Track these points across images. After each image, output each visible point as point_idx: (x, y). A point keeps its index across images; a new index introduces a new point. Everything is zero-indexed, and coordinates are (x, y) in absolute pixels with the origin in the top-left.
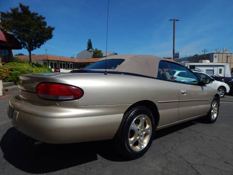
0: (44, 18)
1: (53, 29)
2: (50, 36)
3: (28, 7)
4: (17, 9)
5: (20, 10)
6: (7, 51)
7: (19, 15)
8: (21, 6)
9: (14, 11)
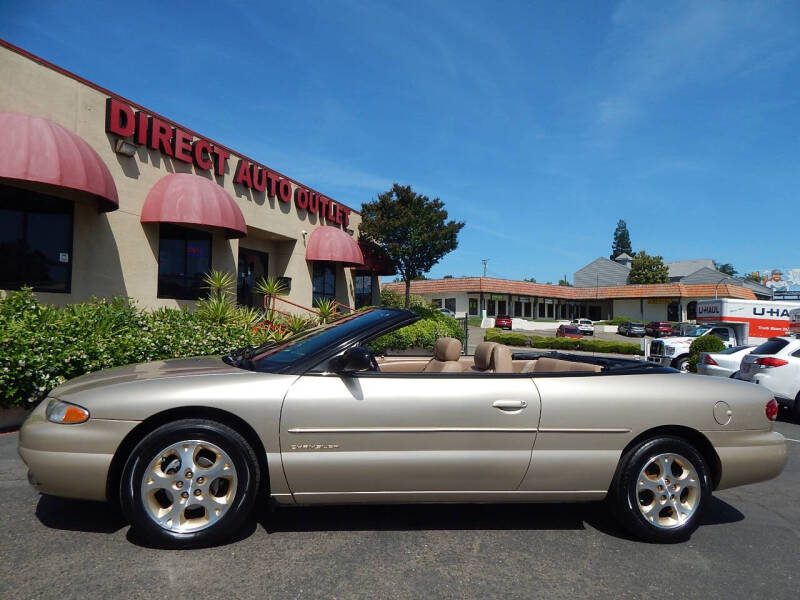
0: (442, 204)
1: (461, 226)
2: (453, 246)
3: (409, 188)
4: (390, 194)
5: (395, 198)
6: (368, 280)
7: (392, 206)
8: (396, 188)
9: (384, 199)
